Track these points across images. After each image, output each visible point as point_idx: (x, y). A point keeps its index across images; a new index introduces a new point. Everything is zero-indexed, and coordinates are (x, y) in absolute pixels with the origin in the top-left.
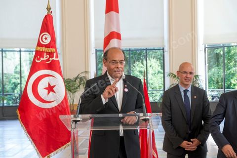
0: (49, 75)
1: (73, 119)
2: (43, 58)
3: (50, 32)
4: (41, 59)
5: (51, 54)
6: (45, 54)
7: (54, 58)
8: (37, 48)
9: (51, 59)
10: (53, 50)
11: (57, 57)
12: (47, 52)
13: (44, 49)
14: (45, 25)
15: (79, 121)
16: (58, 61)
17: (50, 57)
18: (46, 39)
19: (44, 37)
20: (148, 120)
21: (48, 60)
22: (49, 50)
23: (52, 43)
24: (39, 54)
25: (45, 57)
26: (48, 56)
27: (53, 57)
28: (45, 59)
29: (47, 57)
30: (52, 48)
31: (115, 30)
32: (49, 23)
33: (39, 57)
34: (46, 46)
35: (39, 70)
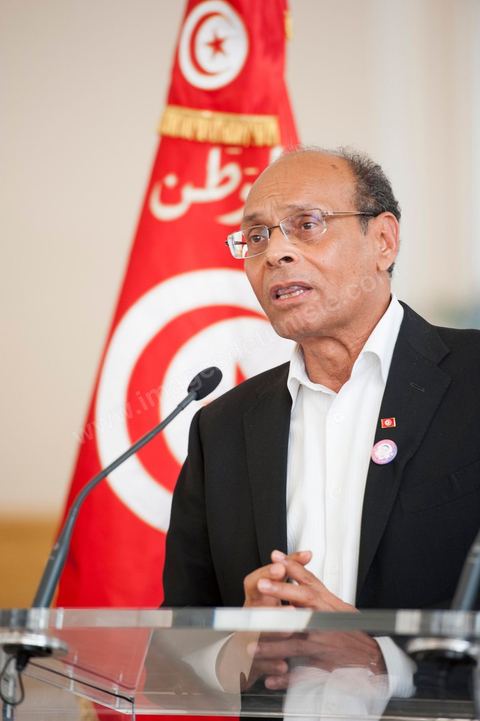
2: (200, 182)
4: (191, 195)
5: (250, 158)
6: (214, 156)
8: (164, 121)
10: (264, 128)
12: (224, 146)
13: (202, 122)
15: (46, 652)
17: (247, 179)
18: (217, 45)
19: (205, 35)
23: (263, 64)
24: (172, 158)
25: (214, 177)
26: (233, 171)
28: (213, 192)
29: (225, 181)
30: (261, 109)
33: (171, 180)
34: (221, 101)
35: (174, 269)
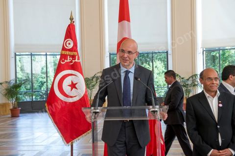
0: (71, 75)
1: (93, 111)
2: (67, 60)
3: (73, 38)
4: (66, 61)
5: (73, 57)
7: (76, 60)
8: (62, 52)
10: (75, 53)
11: (78, 59)
12: (70, 55)
13: (68, 53)
14: (68, 33)
15: (98, 112)
16: (80, 62)
17: (73, 59)
18: (69, 44)
19: (68, 42)
20: (157, 111)
21: (71, 62)
22: (72, 53)
23: (75, 48)
24: (63, 57)
25: (69, 59)
26: (71, 58)
30: (74, 51)
31: (127, 36)
32: (72, 31)
33: (63, 59)
34: (70, 50)
35: (64, 70)
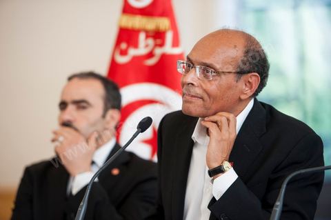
9: (158, 52)
27: (162, 45)
28: (142, 51)
29: (147, 46)
